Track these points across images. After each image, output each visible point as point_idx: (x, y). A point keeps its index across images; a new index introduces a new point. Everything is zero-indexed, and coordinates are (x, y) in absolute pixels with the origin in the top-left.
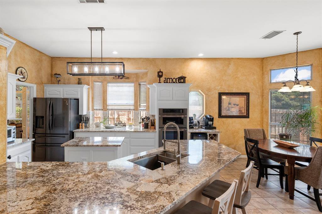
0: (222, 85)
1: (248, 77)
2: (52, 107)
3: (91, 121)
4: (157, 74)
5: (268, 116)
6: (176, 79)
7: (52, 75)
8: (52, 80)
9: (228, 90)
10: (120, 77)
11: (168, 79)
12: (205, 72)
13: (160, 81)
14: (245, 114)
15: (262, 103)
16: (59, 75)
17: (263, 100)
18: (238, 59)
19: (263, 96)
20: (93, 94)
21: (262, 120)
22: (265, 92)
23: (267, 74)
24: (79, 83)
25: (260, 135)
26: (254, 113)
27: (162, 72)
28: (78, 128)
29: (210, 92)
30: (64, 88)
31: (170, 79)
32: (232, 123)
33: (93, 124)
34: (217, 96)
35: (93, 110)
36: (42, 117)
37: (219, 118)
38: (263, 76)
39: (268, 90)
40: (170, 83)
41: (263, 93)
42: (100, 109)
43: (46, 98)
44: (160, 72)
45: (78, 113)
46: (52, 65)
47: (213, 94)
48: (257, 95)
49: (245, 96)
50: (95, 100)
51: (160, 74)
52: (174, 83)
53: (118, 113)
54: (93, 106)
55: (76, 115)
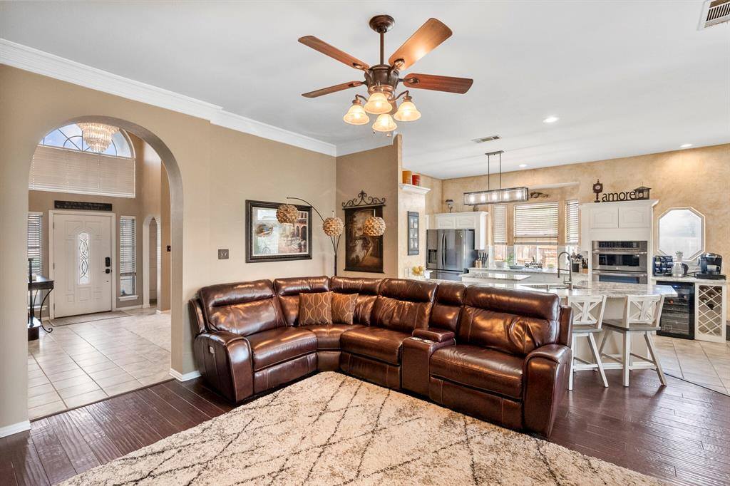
2: (445, 241)
3: (490, 259)
4: (592, 188)
6: (626, 195)
7: (442, 202)
8: (442, 208)
10: (534, 196)
11: (609, 195)
12: (704, 173)
13: (597, 198)
16: (451, 201)
20: (493, 222)
24: (474, 211)
27: (601, 185)
28: (474, 266)
29: (718, 209)
30: (458, 217)
31: (613, 195)
33: (493, 263)
35: (494, 243)
36: (436, 251)
40: (613, 201)
42: (503, 244)
43: (437, 230)
44: (598, 184)
45: (474, 248)
46: (443, 189)
50: (496, 231)
51: (598, 187)
52: (622, 200)
53: (543, 253)
54: (493, 239)
55: (471, 250)
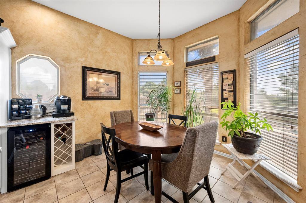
0: (87, 57)
1: (119, 55)
5: (137, 98)
9: (95, 65)
14: (116, 96)
15: (133, 84)
17: (133, 82)
18: (108, 30)
19: (133, 77)
21: (133, 102)
22: (135, 73)
23: (136, 56)
25: (128, 118)
26: (125, 94)
29: (68, 63)
32: (102, 106)
34: (80, 70)
37: (83, 100)
38: (133, 57)
39: (137, 72)
41: (133, 74)
47: (74, 67)
48: (128, 75)
49: (116, 76)
